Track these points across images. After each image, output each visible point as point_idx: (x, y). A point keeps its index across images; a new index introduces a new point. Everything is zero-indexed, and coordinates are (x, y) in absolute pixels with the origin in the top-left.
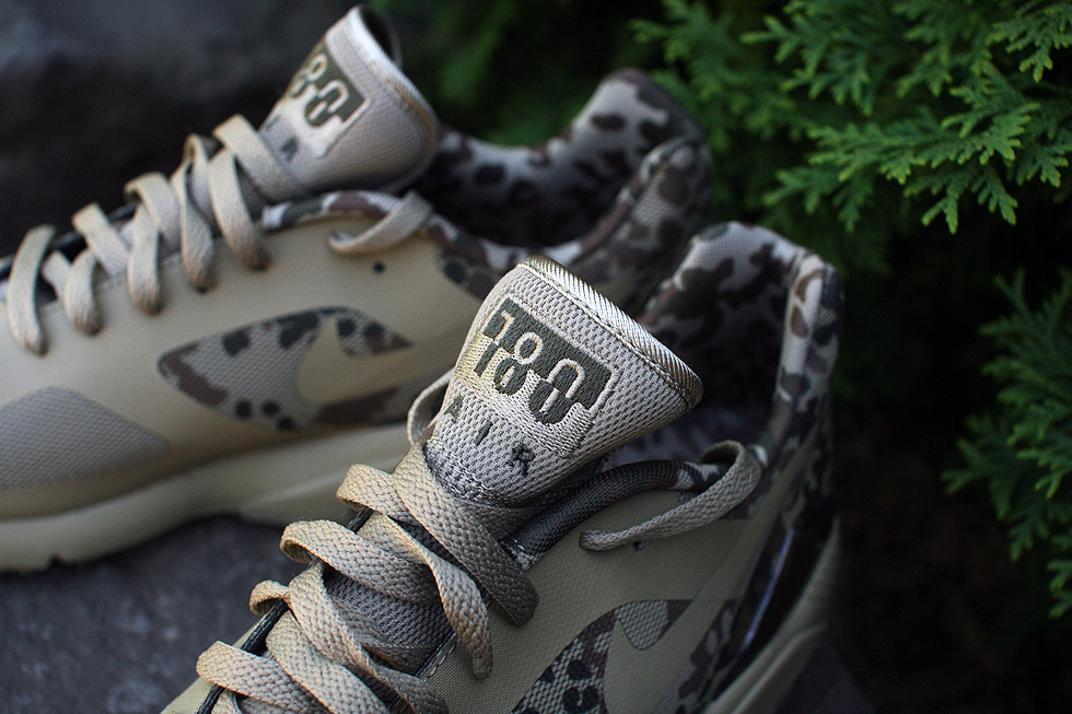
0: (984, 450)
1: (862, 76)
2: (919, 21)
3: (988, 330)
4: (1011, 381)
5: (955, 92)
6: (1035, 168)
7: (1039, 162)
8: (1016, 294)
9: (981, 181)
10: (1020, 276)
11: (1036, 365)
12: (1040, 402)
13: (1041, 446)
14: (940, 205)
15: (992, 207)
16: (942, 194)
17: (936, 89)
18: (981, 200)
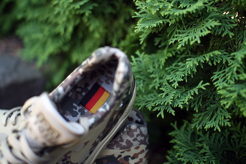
0: (171, 157)
1: (142, 85)
2: (152, 73)
3: (170, 134)
4: (175, 144)
5: (160, 89)
6: (177, 104)
7: (178, 103)
8: (175, 126)
9: (167, 107)
10: (176, 123)
11: (180, 140)
12: (181, 148)
13: (182, 157)
14: (160, 113)
15: (170, 113)
16: (160, 111)
17: (157, 88)
18: (168, 111)
